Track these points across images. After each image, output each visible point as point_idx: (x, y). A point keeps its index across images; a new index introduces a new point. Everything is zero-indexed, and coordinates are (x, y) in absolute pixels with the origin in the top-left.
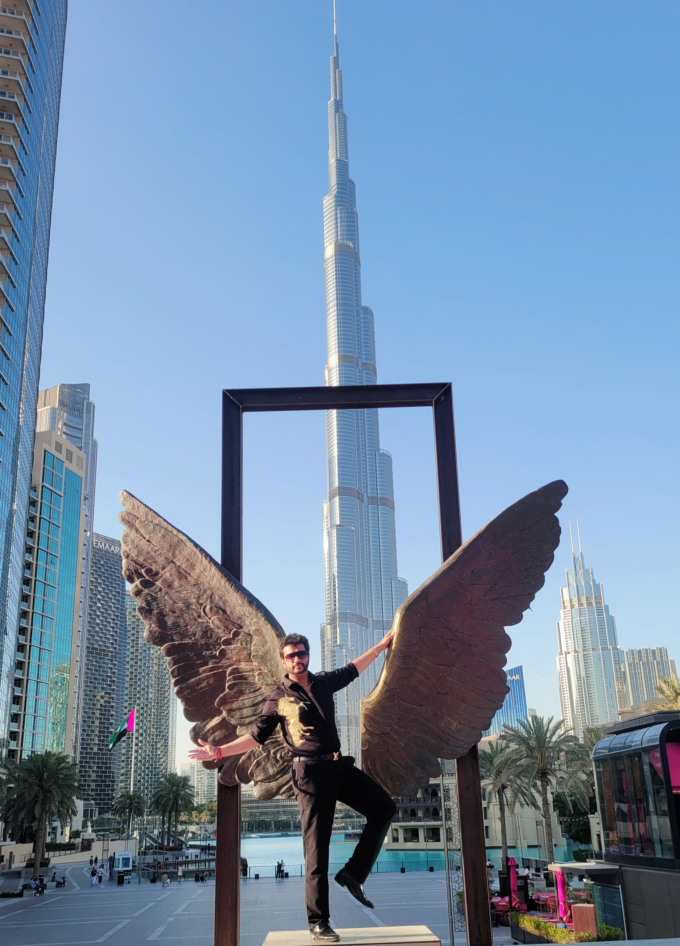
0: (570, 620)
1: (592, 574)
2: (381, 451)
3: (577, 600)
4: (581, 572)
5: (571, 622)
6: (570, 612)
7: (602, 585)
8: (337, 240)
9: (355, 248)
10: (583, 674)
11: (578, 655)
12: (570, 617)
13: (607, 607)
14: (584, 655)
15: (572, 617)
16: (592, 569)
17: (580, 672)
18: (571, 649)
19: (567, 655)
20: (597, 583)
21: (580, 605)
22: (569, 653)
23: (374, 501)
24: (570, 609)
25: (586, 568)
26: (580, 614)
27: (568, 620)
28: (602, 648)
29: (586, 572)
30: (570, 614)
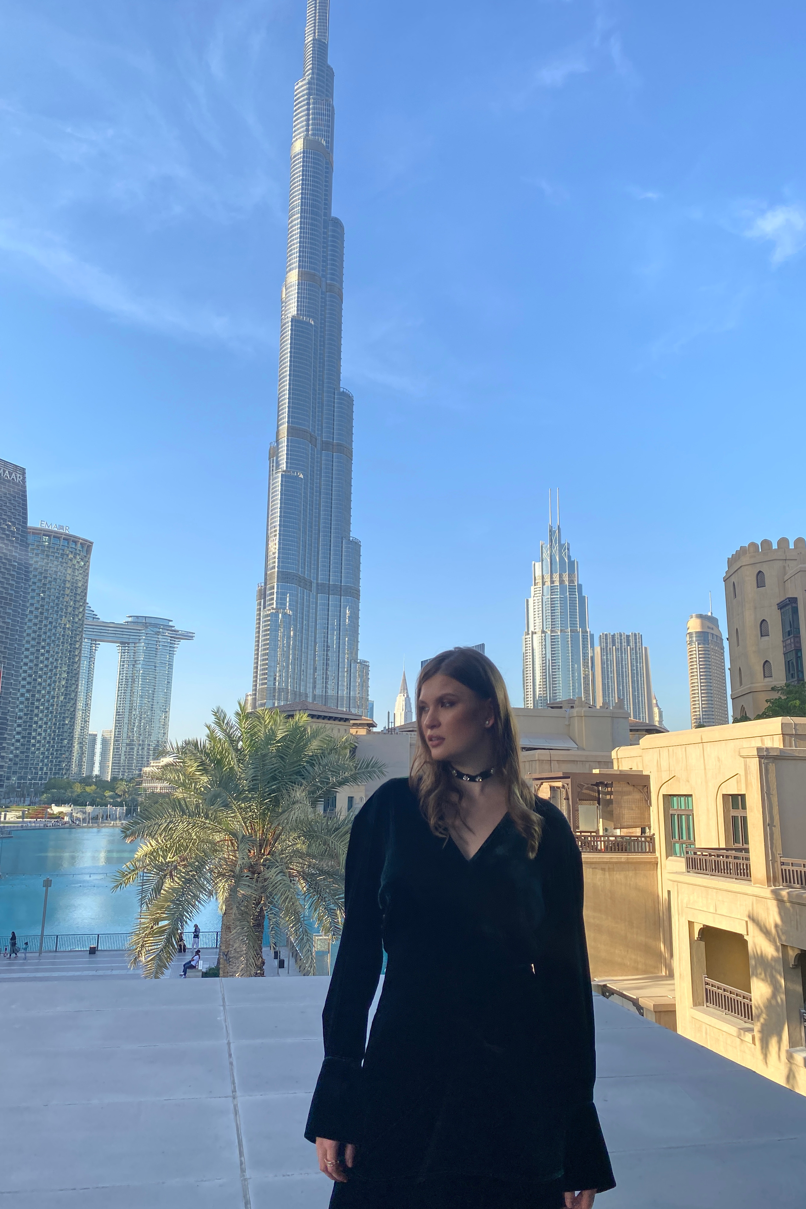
0: (541, 598)
1: (568, 549)
2: (342, 390)
3: (549, 577)
4: (556, 547)
5: (541, 600)
6: (541, 589)
7: (577, 562)
8: (307, 135)
9: (327, 147)
10: (549, 656)
11: (545, 636)
12: (541, 595)
13: (580, 586)
14: (551, 636)
15: (543, 595)
16: (568, 544)
17: (545, 654)
18: (538, 630)
19: (534, 635)
20: (572, 559)
21: (552, 582)
22: (535, 633)
23: (327, 446)
24: (541, 586)
25: (562, 542)
26: (551, 592)
27: (538, 598)
28: (571, 630)
29: (561, 546)
30: (541, 592)
